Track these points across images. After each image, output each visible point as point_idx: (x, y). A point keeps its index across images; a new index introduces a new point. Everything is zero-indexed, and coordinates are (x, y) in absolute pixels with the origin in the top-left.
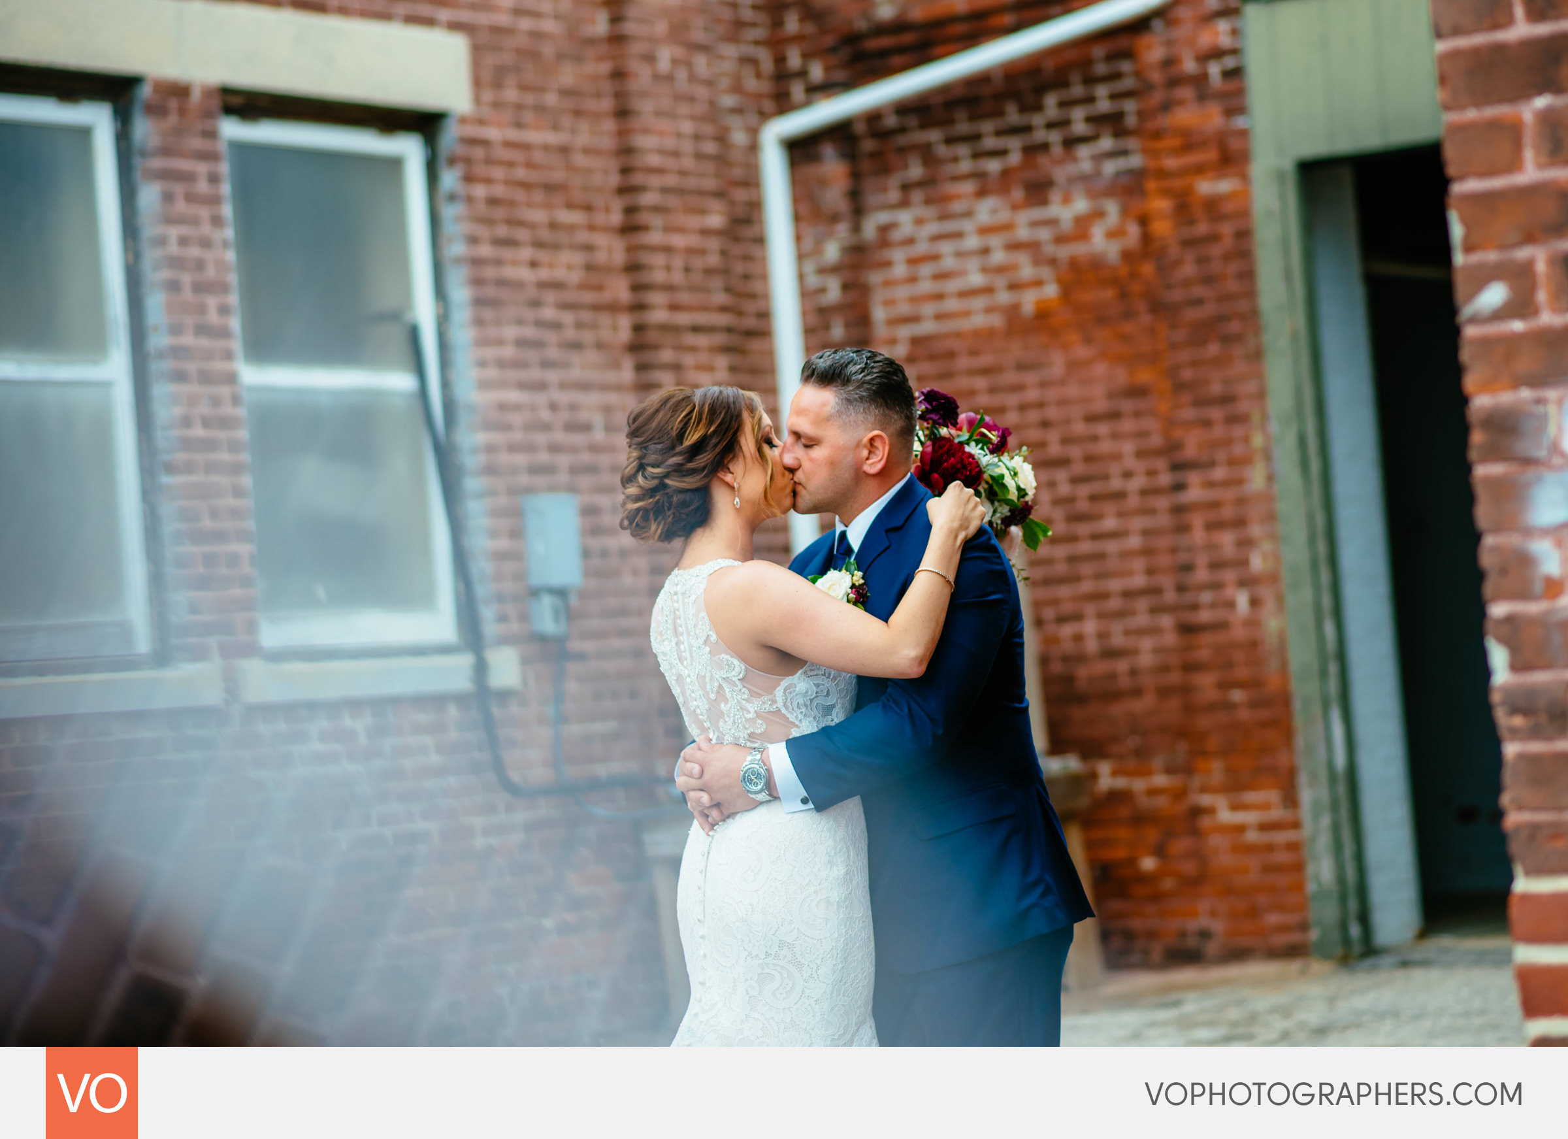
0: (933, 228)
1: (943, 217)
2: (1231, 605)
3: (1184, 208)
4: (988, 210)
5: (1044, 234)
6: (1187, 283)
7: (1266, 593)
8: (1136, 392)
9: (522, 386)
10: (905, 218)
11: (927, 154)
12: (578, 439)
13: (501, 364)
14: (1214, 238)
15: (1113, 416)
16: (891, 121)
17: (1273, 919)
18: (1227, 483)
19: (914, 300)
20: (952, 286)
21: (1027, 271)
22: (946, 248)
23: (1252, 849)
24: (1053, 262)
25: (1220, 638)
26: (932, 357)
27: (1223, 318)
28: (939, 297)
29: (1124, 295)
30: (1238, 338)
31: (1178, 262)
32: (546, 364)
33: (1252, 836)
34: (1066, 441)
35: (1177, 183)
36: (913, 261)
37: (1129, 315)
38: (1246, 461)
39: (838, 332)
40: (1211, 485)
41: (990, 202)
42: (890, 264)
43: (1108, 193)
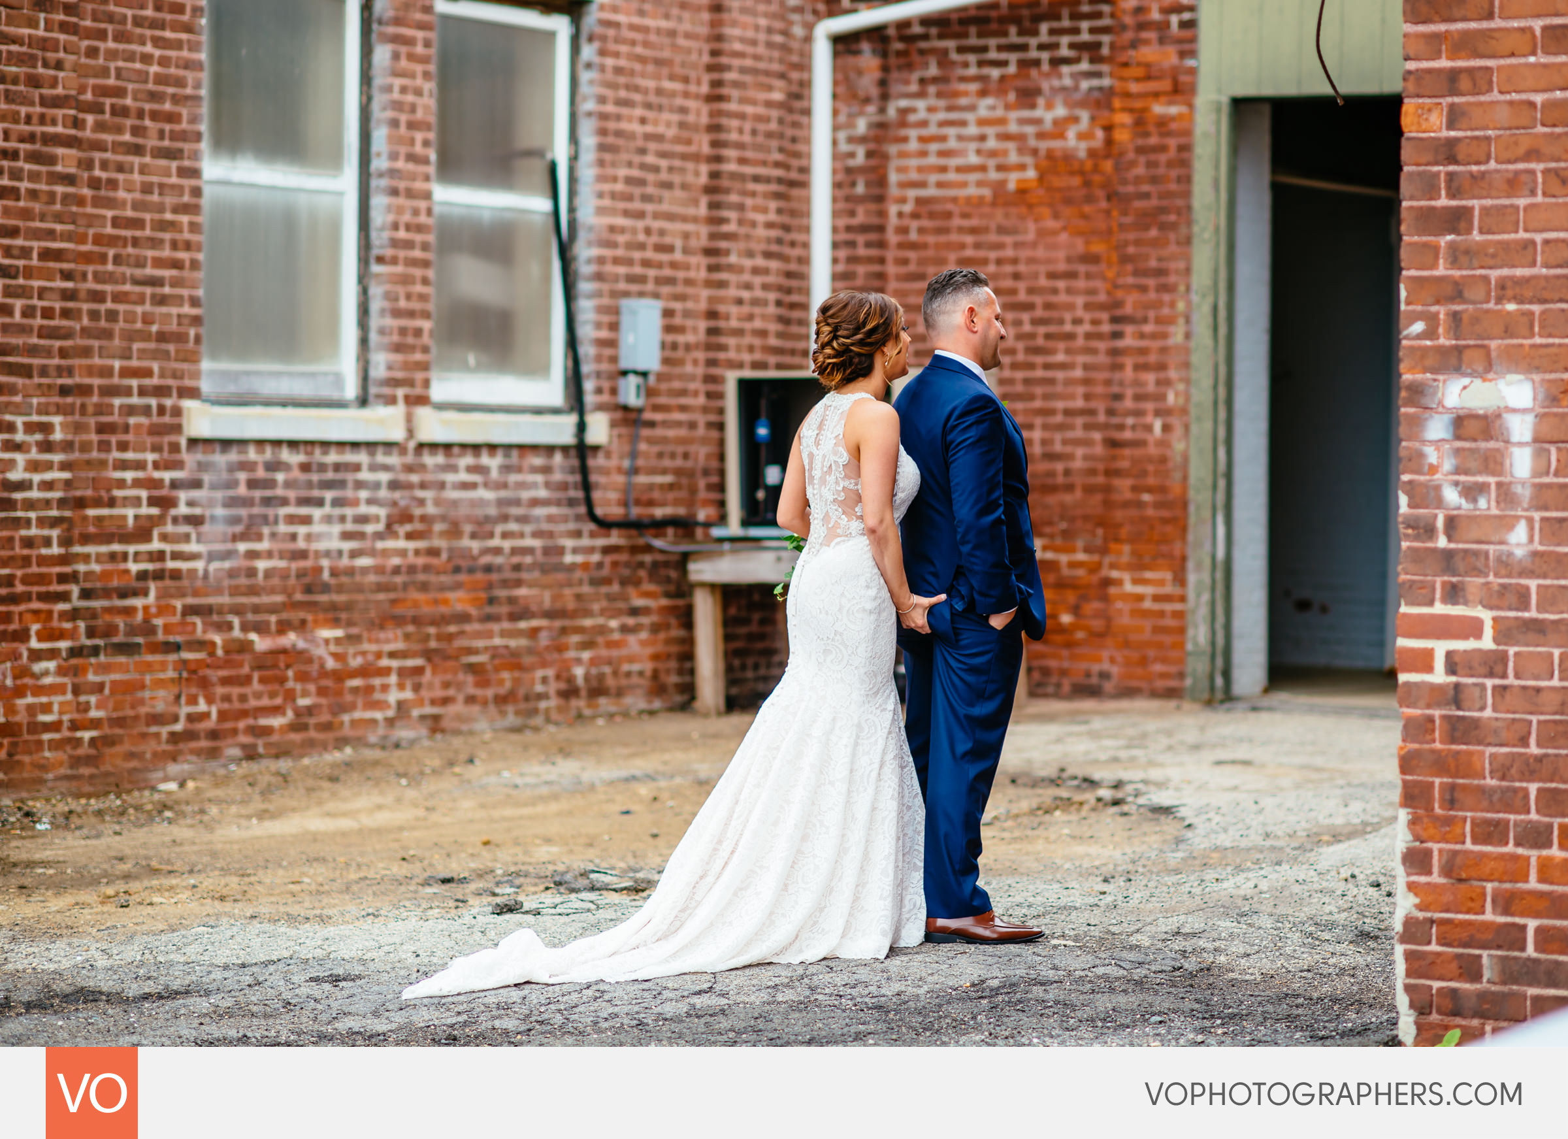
0: (942, 116)
1: (950, 109)
2: (1149, 428)
3: (1140, 123)
4: (986, 107)
5: (1030, 130)
6: (1138, 180)
7: (1175, 421)
8: (1090, 259)
9: (626, 213)
10: (921, 104)
11: (943, 58)
12: (664, 257)
13: (614, 196)
14: (1163, 148)
15: (1071, 275)
16: (917, 29)
17: (1158, 668)
18: (1154, 336)
19: (920, 169)
20: (953, 162)
21: (1013, 158)
22: (951, 131)
23: (1146, 614)
24: (1035, 152)
25: (1138, 452)
26: (932, 215)
27: (1163, 210)
28: (943, 169)
29: (1087, 184)
30: (1174, 226)
31: (1133, 164)
32: (646, 198)
33: (1148, 604)
34: (1031, 291)
35: (1138, 104)
36: (922, 139)
37: (1090, 199)
38: (1171, 321)
39: (860, 189)
40: (1142, 336)
41: (989, 101)
42: (905, 140)
43: (1082, 104)
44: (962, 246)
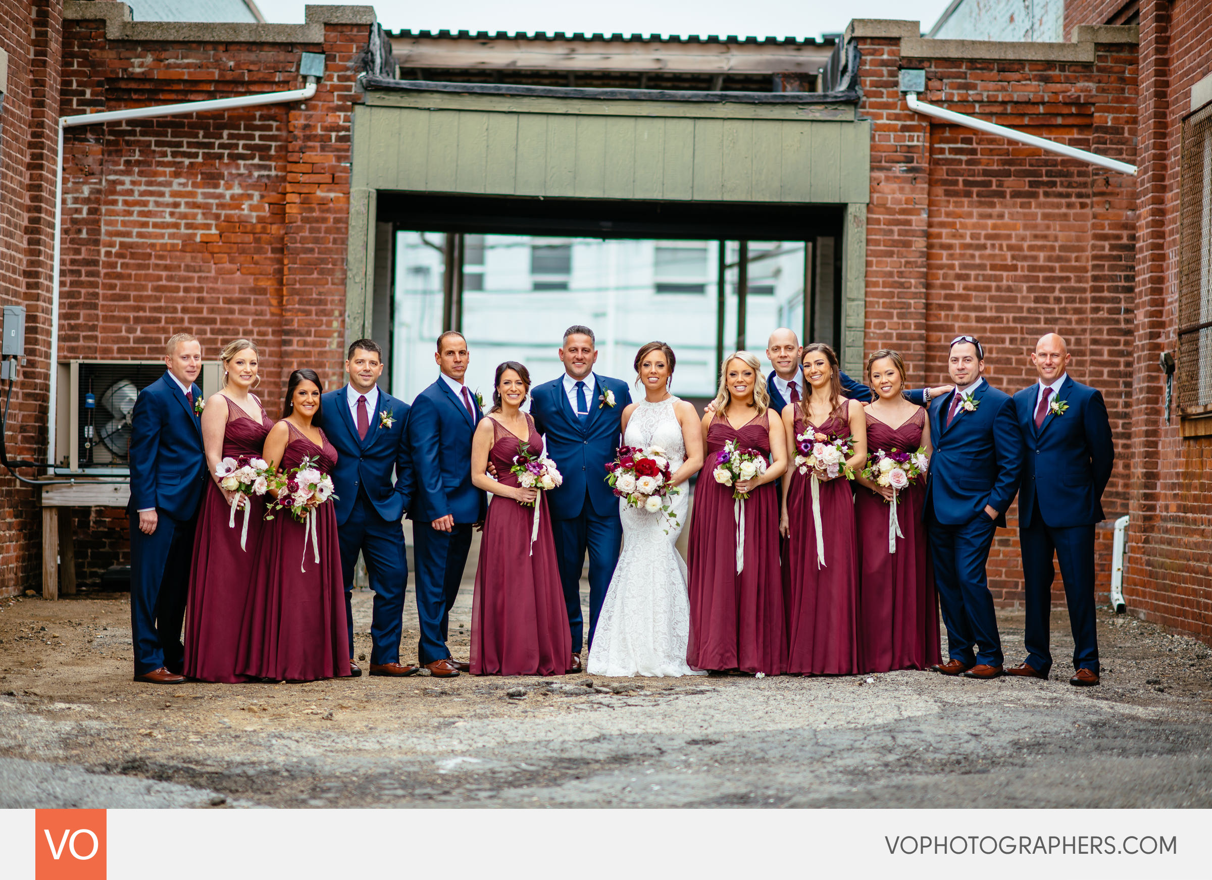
0: (143, 188)
1: (149, 184)
3: (306, 202)
4: (179, 184)
5: (213, 202)
6: (303, 240)
8: (256, 290)
10: (127, 179)
11: (145, 148)
12: (14, 277)
14: (324, 220)
15: (246, 301)
16: (124, 127)
18: (314, 344)
19: (124, 223)
20: (152, 220)
21: (200, 219)
22: (151, 199)
24: (217, 217)
26: (133, 256)
27: (323, 261)
28: (145, 225)
29: (257, 240)
30: (331, 272)
31: (300, 229)
32: (11, 235)
34: (212, 311)
35: (305, 190)
36: (126, 203)
37: (259, 251)
38: (328, 335)
39: (84, 235)
40: (305, 344)
41: (182, 180)
42: (115, 202)
43: (254, 186)
44: (159, 278)
